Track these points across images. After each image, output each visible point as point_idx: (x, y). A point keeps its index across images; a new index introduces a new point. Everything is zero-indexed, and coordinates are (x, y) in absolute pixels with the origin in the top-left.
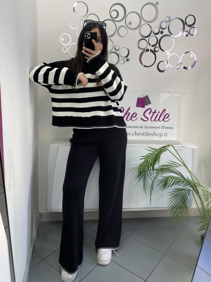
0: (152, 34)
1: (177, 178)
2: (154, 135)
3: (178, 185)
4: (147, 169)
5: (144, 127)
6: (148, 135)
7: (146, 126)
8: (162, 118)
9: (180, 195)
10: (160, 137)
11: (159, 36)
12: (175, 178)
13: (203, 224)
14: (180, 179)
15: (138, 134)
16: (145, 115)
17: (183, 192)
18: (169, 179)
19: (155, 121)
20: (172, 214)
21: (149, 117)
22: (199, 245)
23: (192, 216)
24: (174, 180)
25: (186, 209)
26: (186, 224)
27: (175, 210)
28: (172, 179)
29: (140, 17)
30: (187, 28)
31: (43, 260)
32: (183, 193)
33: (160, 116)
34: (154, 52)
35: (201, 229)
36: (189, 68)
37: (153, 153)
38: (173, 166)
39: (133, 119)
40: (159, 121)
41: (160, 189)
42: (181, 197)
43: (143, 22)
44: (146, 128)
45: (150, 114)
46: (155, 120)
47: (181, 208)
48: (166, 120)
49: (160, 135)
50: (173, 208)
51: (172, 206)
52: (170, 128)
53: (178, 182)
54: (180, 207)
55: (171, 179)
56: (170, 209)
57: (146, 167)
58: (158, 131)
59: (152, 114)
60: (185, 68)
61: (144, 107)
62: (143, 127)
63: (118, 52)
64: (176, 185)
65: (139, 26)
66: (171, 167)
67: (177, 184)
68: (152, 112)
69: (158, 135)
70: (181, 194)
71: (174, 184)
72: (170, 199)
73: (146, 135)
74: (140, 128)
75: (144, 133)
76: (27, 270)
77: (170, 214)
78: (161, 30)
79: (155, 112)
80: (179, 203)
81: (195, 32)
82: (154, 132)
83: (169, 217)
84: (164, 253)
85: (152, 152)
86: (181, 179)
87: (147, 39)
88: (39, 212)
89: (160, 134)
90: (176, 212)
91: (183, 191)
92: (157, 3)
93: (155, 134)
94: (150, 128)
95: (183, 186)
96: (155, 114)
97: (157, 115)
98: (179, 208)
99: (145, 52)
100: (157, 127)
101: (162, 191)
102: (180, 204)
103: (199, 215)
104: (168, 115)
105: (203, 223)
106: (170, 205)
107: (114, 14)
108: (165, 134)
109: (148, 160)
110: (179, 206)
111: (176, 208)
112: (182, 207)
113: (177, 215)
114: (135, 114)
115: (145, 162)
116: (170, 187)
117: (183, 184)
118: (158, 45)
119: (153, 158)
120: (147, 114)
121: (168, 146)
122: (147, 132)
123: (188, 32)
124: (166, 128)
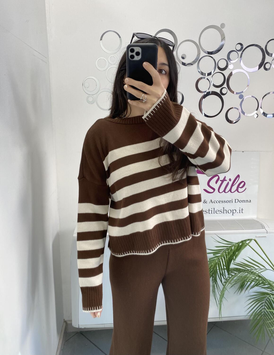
0: (217, 70)
2: (224, 213)
6: (215, 213)
7: (211, 200)
8: (234, 188)
9: (264, 300)
10: (233, 215)
11: (227, 72)
16: (211, 184)
19: (225, 192)
21: (216, 187)
29: (199, 47)
33: (232, 185)
34: (220, 95)
40: (231, 192)
41: (235, 292)
42: (265, 302)
43: (202, 54)
44: (212, 203)
45: (216, 182)
46: (224, 191)
47: (266, 316)
48: (240, 190)
49: (233, 212)
51: (254, 314)
52: (247, 201)
56: (250, 318)
58: (228, 206)
59: (219, 182)
62: (208, 202)
64: (259, 288)
65: (198, 60)
68: (220, 180)
69: (230, 211)
70: (266, 298)
72: (249, 304)
73: (212, 213)
74: (204, 203)
75: (209, 210)
79: (224, 180)
80: (263, 310)
82: (224, 208)
85: (224, 245)
89: (233, 210)
92: (223, 25)
93: (225, 211)
94: (217, 202)
96: (225, 183)
97: (228, 183)
99: (208, 96)
100: (227, 202)
101: (237, 294)
102: (265, 311)
104: (243, 183)
106: (249, 312)
108: (240, 210)
110: (264, 314)
111: (259, 317)
116: (249, 288)
118: (225, 86)
122: (214, 208)
123: (270, 63)
124: (240, 201)
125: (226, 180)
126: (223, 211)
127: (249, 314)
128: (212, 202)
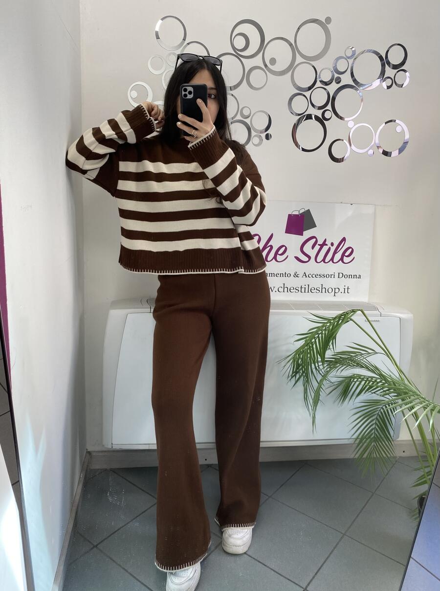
0: (318, 84)
1: (370, 379)
2: (322, 292)
3: (372, 393)
4: (310, 359)
5: (301, 274)
6: (310, 291)
7: (305, 273)
8: (338, 256)
9: (375, 415)
10: (335, 295)
11: (333, 88)
12: (366, 379)
13: (423, 473)
14: (376, 381)
15: (290, 289)
16: (304, 249)
17: (382, 408)
18: (353, 381)
19: (325, 262)
20: (360, 452)
21: (312, 253)
22: (413, 516)
23: (400, 457)
24: (363, 382)
25: (387, 443)
26: (389, 472)
27: (365, 444)
28: (360, 380)
29: (294, 47)
30: (390, 72)
31: (95, 548)
32: (382, 410)
33: (335, 253)
34: (321, 120)
35: (418, 482)
36: (395, 153)
37: (323, 326)
38: (360, 353)
39: (279, 258)
40: (333, 262)
41: (335, 402)
42: (377, 418)
43: (299, 59)
44: (306, 277)
45: (313, 247)
46: (324, 260)
47: (378, 440)
48: (346, 259)
49: (335, 291)
50: (361, 440)
51: (360, 437)
52: (355, 276)
53: (371, 387)
54: (376, 439)
55: (357, 381)
56: (354, 443)
57: (309, 356)
58: (330, 283)
59: (317, 247)
60: (386, 153)
61: (302, 234)
62: (300, 276)
63: (248, 121)
64: (368, 394)
65: (292, 67)
66: (358, 355)
67: (370, 391)
68: (319, 245)
69: (330, 290)
70: (378, 412)
71: (364, 391)
72: (355, 421)
73: (305, 292)
74: (294, 276)
75: (301, 288)
76: (62, 568)
77: (355, 453)
78: (336, 75)
79: (324, 244)
80: (374, 431)
81: (406, 79)
82: (322, 285)
83: (353, 459)
84: (343, 532)
85: (321, 324)
86: (378, 380)
87: (308, 94)
88: (87, 449)
89: (335, 289)
90: (368, 449)
91: (382, 406)
92: (328, 20)
93: (324, 290)
94: (314, 276)
95: (383, 396)
96: (325, 249)
97: (329, 249)
98: (374, 441)
99: (304, 120)
100: (328, 276)
101: (338, 404)
102: (376, 432)
103: (415, 454)
104: (351, 249)
105: (422, 470)
106: (355, 433)
107: (240, 43)
108: (345, 289)
109: (313, 340)
110: (374, 436)
111: (367, 441)
112: (380, 439)
113: (370, 454)
114: (283, 249)
115: (306, 344)
116: (354, 397)
117: (382, 391)
118: (329, 107)
119: (322, 337)
120: (307, 248)
121: (354, 311)
122: (309, 285)
123: (392, 79)
124: (346, 277)
125: (327, 245)
126: (320, 290)
127: (355, 436)
128: (306, 275)
